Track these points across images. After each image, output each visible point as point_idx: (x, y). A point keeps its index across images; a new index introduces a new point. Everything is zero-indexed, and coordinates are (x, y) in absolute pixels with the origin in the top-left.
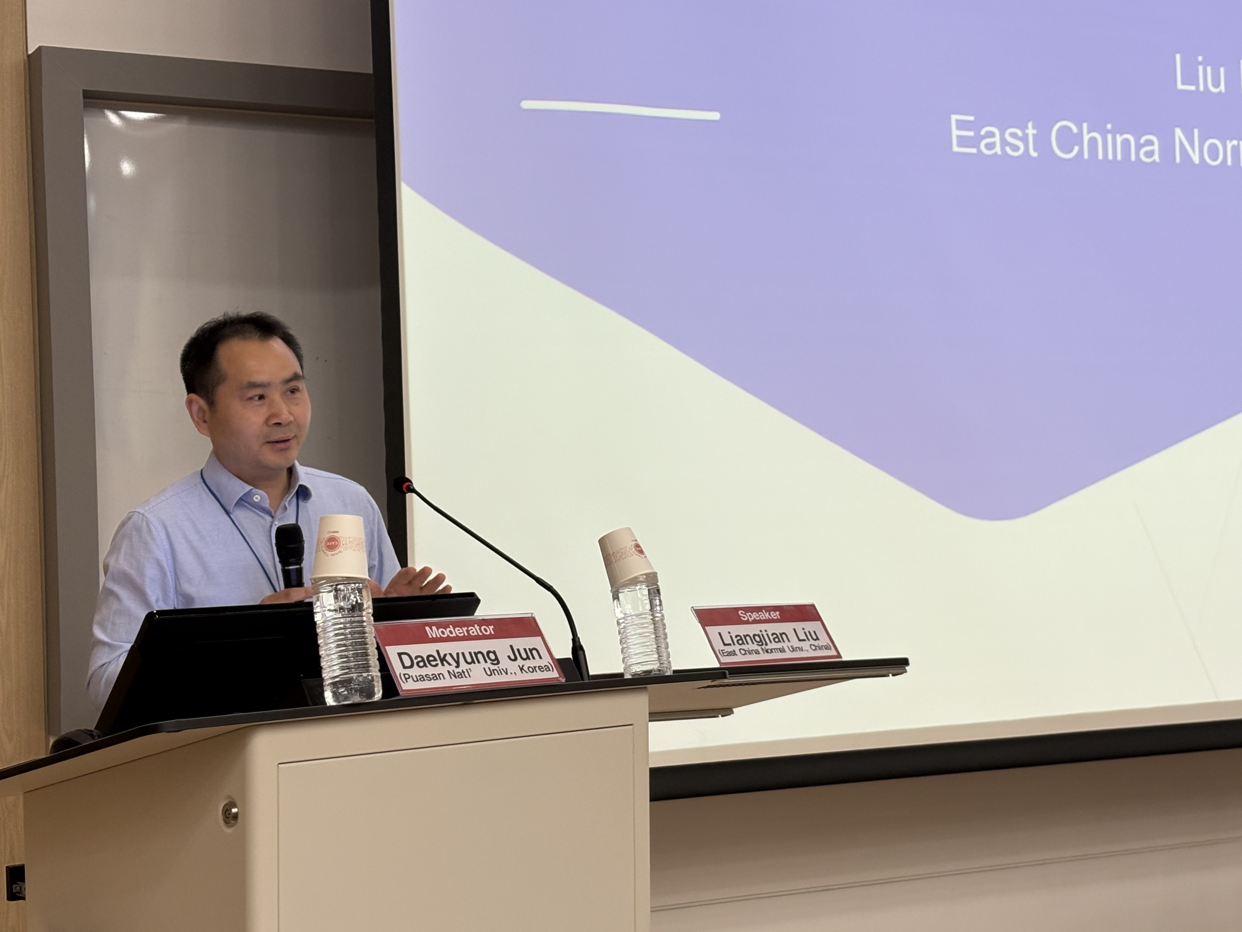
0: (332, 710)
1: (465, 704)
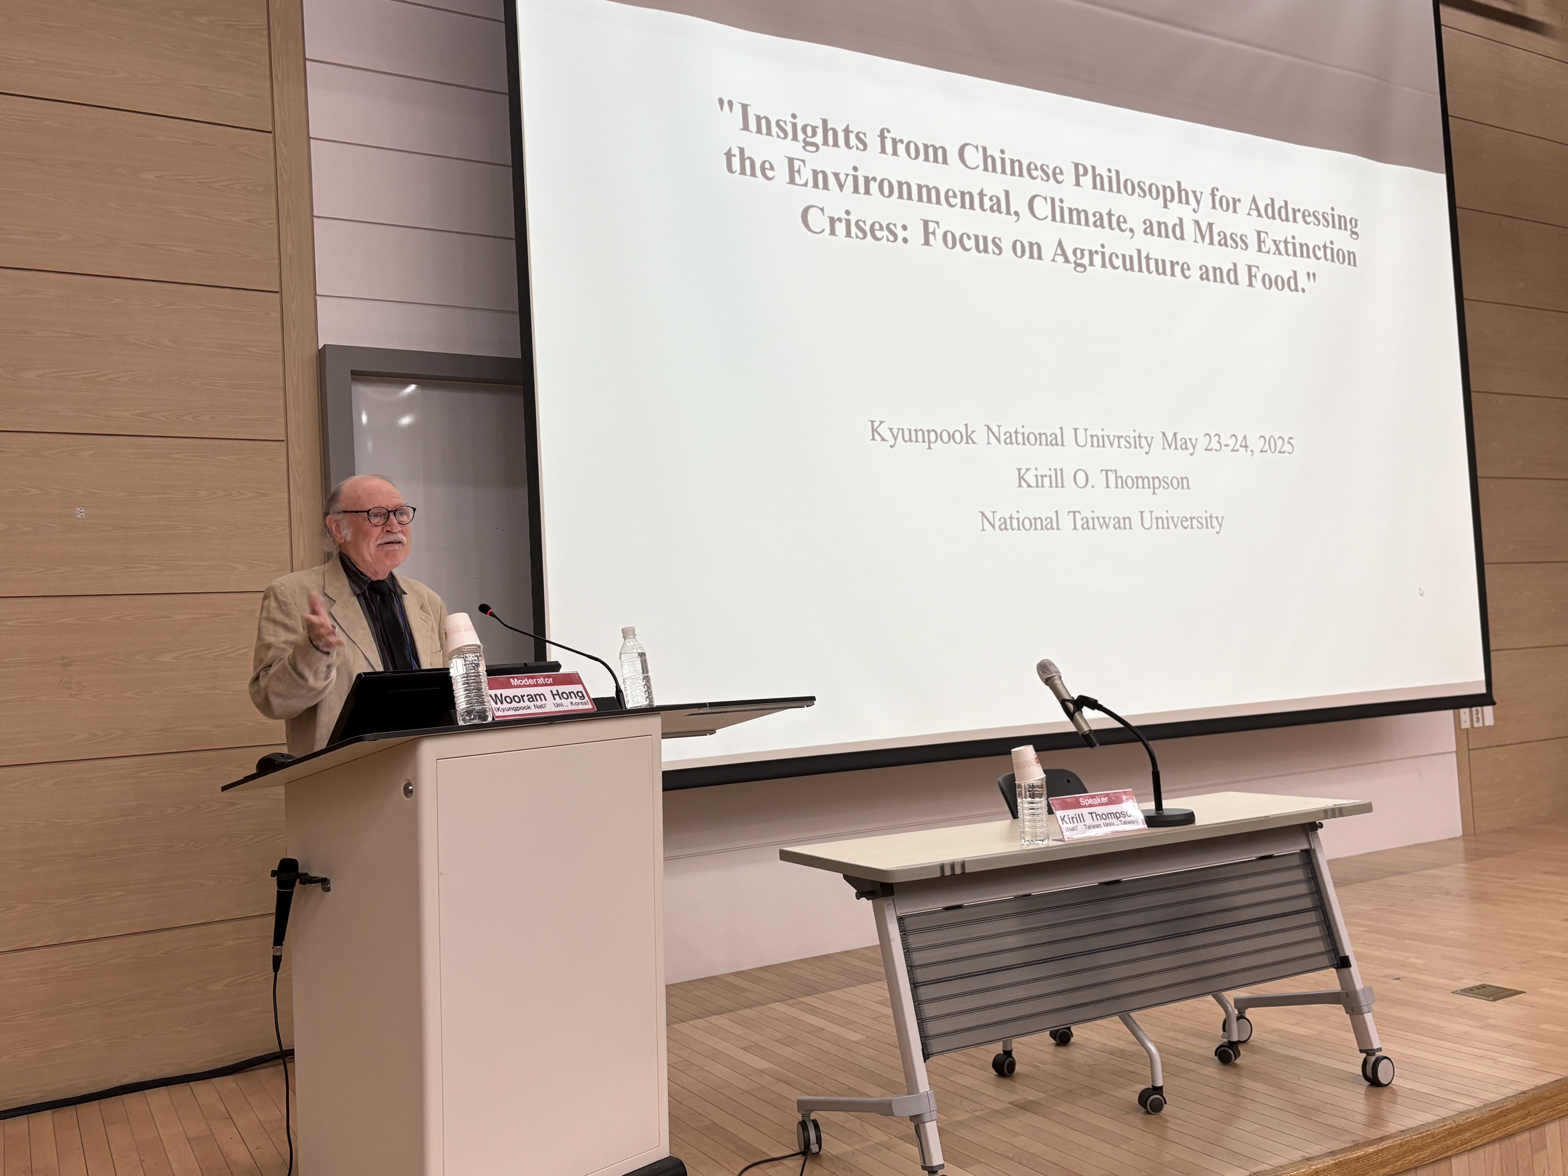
0: (463, 728)
1: (550, 723)
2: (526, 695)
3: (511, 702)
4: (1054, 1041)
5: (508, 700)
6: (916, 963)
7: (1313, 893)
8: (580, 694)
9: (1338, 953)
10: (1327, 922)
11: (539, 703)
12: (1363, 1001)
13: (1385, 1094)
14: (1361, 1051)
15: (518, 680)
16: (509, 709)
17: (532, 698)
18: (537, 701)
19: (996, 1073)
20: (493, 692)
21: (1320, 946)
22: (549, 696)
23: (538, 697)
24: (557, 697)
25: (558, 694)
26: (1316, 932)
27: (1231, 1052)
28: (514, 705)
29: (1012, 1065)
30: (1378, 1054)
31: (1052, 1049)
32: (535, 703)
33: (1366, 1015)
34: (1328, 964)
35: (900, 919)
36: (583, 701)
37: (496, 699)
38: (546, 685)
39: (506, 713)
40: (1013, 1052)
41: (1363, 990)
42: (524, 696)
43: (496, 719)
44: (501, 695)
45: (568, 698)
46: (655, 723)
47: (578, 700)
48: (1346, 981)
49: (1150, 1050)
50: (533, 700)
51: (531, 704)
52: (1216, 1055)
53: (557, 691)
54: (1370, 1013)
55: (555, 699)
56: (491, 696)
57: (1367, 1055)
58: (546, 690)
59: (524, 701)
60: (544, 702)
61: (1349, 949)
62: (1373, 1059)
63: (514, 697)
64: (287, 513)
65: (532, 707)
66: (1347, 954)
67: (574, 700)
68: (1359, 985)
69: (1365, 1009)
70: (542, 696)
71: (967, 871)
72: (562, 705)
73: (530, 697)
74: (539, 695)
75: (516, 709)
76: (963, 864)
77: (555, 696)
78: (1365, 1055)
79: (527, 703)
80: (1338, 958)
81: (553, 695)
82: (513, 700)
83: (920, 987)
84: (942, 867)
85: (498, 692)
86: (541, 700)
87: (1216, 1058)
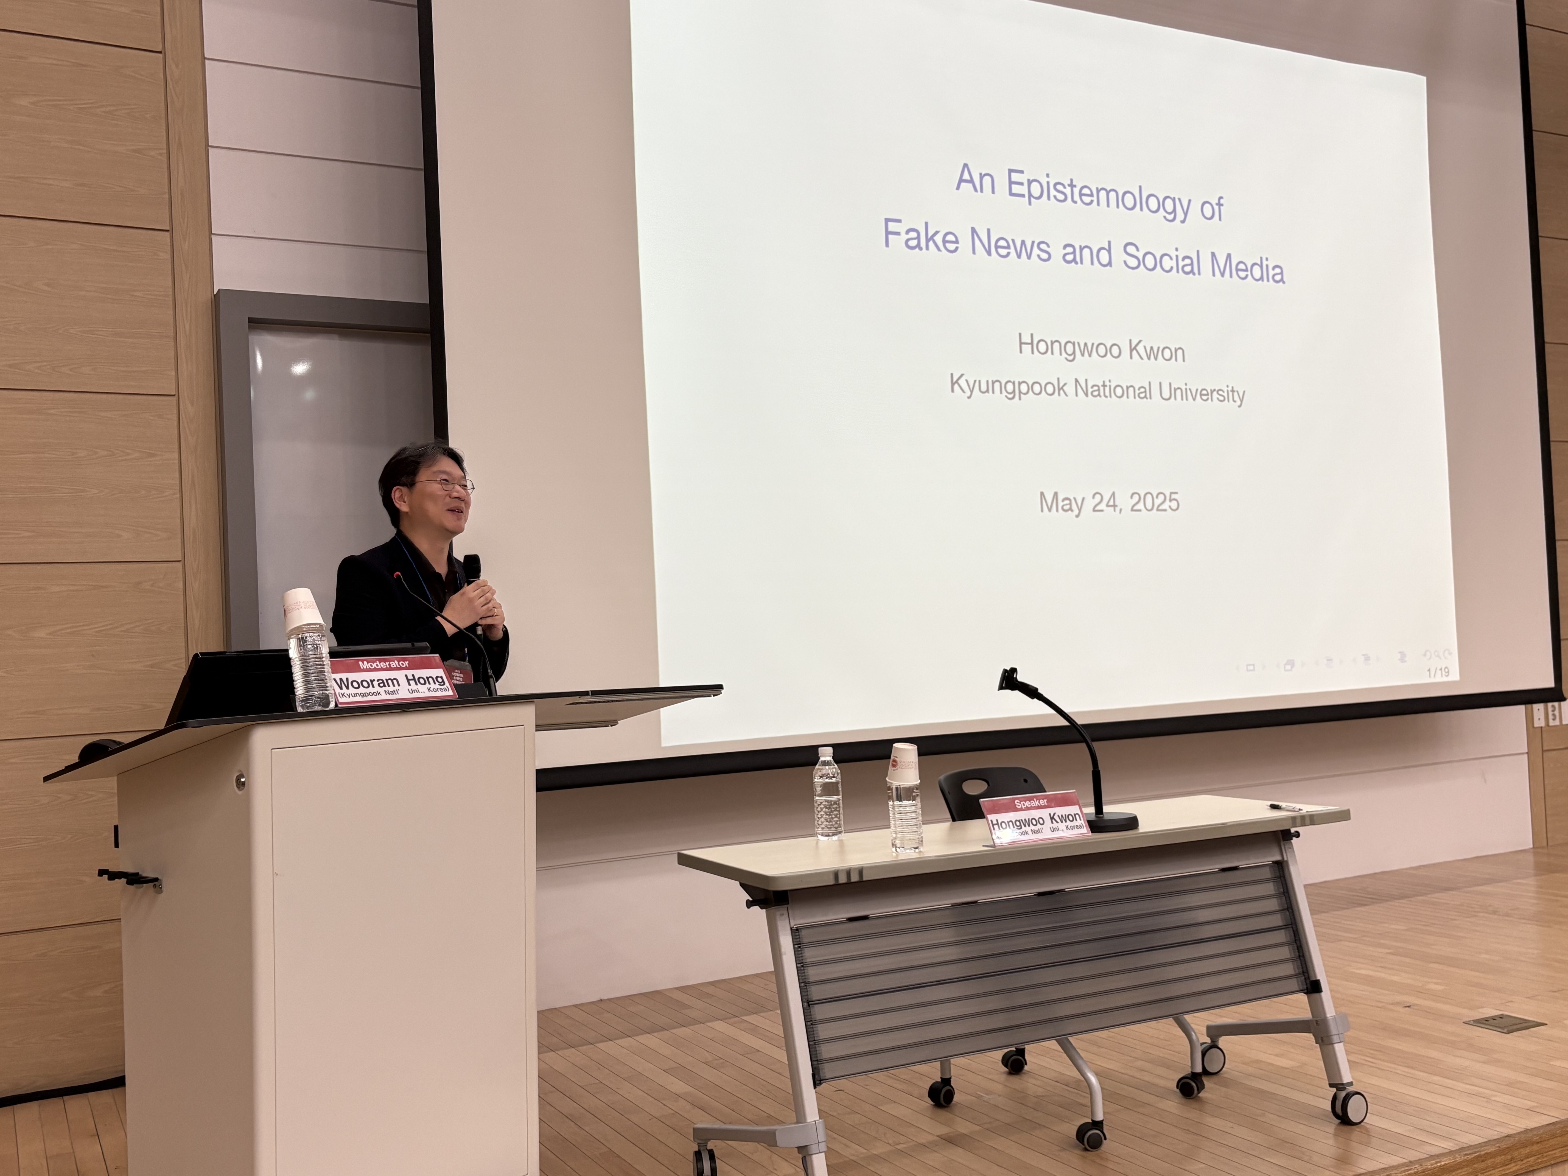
0: (302, 715)
2: (376, 680)
3: (358, 687)
4: (1006, 1070)
5: (355, 685)
6: (812, 979)
7: (1283, 910)
8: (440, 680)
9: (1309, 978)
10: (1298, 942)
11: (391, 688)
12: (1333, 1030)
13: (1356, 1133)
14: (1331, 1085)
15: (368, 663)
16: (355, 695)
17: (383, 683)
18: (389, 686)
19: (932, 1103)
20: (337, 676)
21: (1289, 969)
22: (403, 681)
23: (390, 682)
24: (412, 682)
25: (414, 679)
26: (1285, 952)
27: (1194, 1084)
28: (362, 690)
29: (950, 1095)
30: (1350, 1089)
31: (1003, 1077)
32: (387, 689)
33: (1336, 1046)
34: (1296, 988)
35: (795, 932)
36: (442, 687)
37: (341, 684)
38: (401, 669)
39: (352, 699)
40: (952, 1080)
41: (1334, 1018)
42: (374, 680)
43: (340, 706)
44: (347, 679)
45: (425, 683)
46: (527, 713)
47: (437, 686)
48: (1317, 1008)
49: (1089, 1080)
50: (384, 686)
51: (382, 690)
52: (1177, 1087)
53: (413, 675)
54: (1342, 1044)
55: (410, 684)
56: (335, 680)
57: (1337, 1090)
58: (400, 675)
59: (373, 687)
60: (397, 687)
61: (1320, 974)
62: (1343, 1094)
63: (362, 681)
64: (177, 475)
65: (383, 693)
66: (1318, 978)
67: (433, 686)
68: (1330, 1011)
69: (1335, 1039)
70: (395, 681)
71: (865, 879)
72: (418, 691)
73: (380, 681)
74: (392, 680)
75: (363, 695)
76: (861, 871)
77: (410, 681)
78: (1334, 1090)
79: (377, 689)
80: (1308, 982)
81: (408, 680)
82: (360, 684)
83: (815, 1006)
84: (836, 874)
85: (344, 676)
86: (394, 686)
87: (1178, 1091)
